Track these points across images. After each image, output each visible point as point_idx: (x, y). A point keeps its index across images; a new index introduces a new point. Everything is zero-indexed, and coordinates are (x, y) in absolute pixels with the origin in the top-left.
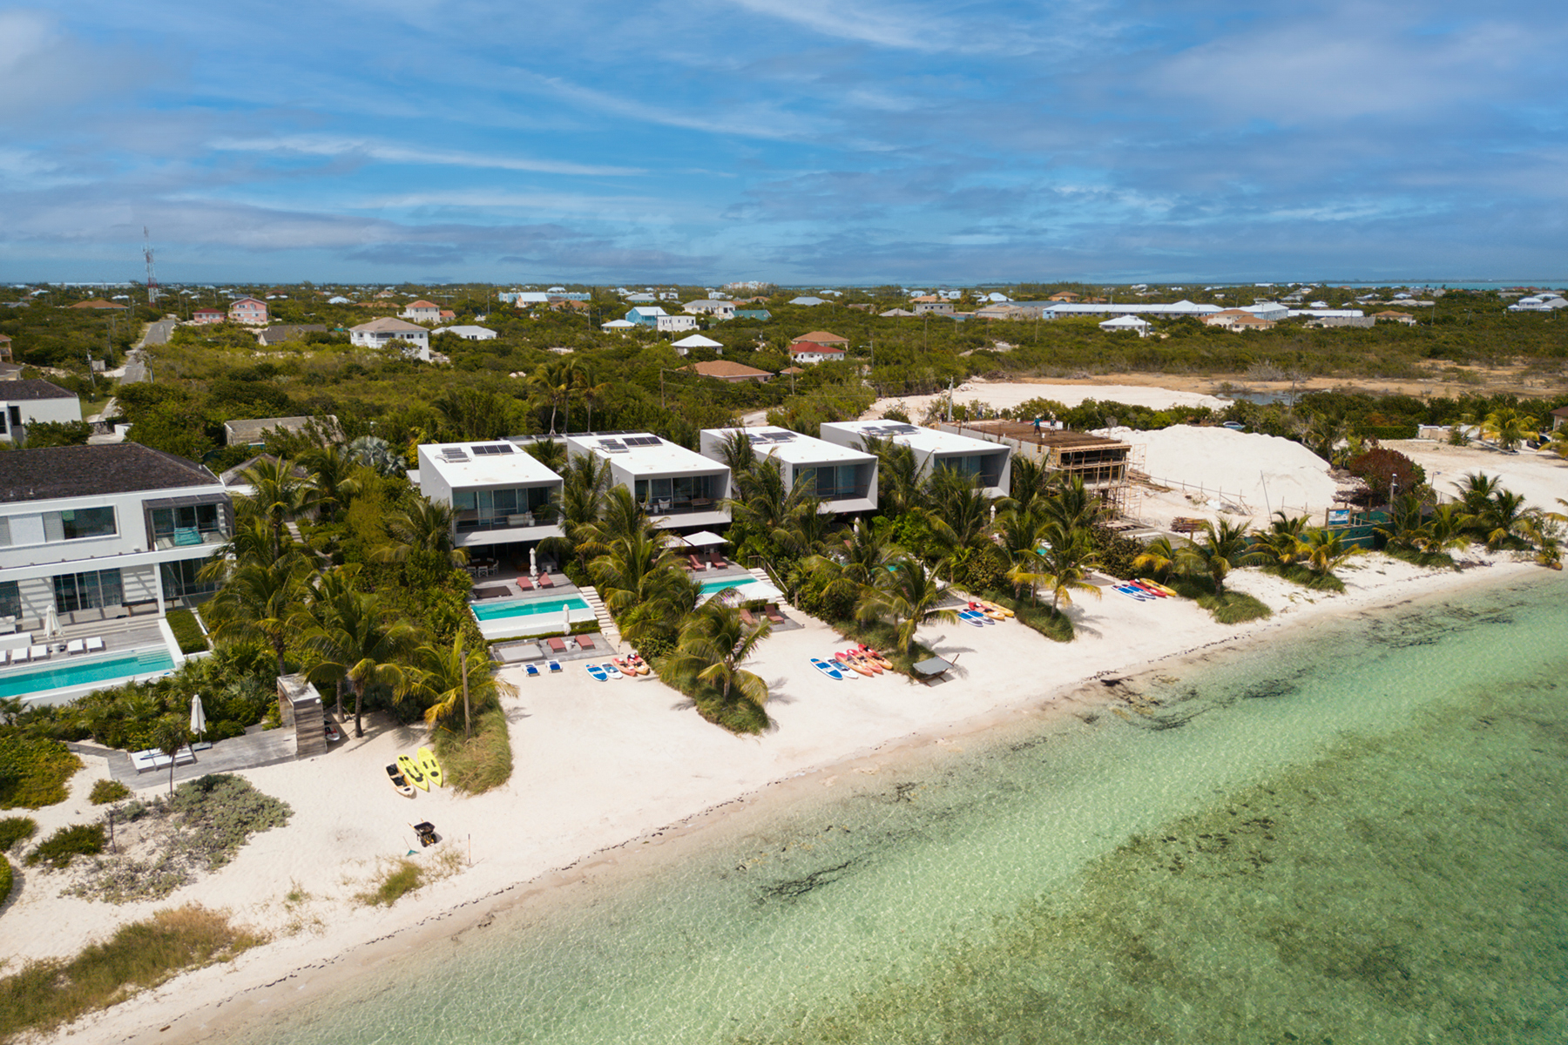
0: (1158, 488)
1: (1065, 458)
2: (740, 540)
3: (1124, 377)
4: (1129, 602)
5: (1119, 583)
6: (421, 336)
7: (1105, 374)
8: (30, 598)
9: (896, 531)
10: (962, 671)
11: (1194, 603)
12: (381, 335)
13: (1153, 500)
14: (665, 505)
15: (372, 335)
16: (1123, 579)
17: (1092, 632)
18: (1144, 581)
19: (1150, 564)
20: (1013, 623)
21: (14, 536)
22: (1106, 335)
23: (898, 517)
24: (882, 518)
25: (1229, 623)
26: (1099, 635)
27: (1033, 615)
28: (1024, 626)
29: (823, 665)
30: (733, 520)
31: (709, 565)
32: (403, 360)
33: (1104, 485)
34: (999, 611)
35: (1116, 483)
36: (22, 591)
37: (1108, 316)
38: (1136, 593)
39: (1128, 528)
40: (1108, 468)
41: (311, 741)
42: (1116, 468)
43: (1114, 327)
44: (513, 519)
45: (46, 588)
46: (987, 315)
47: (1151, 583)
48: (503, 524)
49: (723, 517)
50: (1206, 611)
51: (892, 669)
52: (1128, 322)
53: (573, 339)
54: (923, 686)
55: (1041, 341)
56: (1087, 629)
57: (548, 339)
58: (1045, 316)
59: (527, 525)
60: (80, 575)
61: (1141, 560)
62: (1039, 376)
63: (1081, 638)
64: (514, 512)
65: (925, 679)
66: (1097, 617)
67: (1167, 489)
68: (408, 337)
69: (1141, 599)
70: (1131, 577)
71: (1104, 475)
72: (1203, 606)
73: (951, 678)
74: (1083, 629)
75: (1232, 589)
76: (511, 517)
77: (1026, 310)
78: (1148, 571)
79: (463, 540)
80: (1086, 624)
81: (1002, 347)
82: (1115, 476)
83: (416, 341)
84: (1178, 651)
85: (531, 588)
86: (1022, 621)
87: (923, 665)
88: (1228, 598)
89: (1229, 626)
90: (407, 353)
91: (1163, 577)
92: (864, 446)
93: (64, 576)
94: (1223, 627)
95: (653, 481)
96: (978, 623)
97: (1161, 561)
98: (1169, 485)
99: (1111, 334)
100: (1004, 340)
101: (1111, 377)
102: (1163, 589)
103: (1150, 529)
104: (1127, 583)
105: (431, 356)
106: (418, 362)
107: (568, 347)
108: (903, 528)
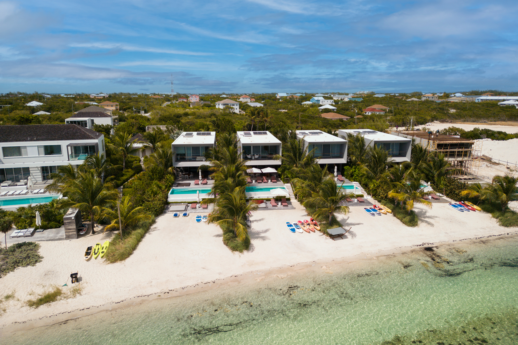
0: (495, 163)
1: (439, 146)
2: (283, 171)
3: (504, 123)
4: (454, 213)
5: (453, 202)
6: (237, 105)
7: (495, 121)
8: (34, 174)
9: (352, 173)
10: (353, 235)
11: (490, 215)
12: (224, 105)
13: (489, 168)
14: (257, 157)
15: (222, 104)
16: (456, 201)
17: (429, 223)
18: (466, 203)
19: (468, 195)
20: (390, 216)
21: (28, 153)
22: (500, 107)
23: (354, 167)
24: (348, 167)
25: (506, 226)
26: (432, 225)
27: (399, 213)
28: (395, 217)
29: (291, 226)
30: (282, 164)
31: (269, 181)
32: (230, 113)
33: (460, 159)
34: (386, 209)
35: (466, 159)
36: (31, 172)
37: (504, 100)
38: (460, 208)
39: (470, 179)
40: (462, 152)
41: (71, 233)
42: (466, 152)
43: (505, 104)
44: (198, 158)
45: (39, 171)
46: (450, 100)
47: (469, 204)
48: (194, 160)
49: (278, 162)
50: (495, 220)
51: (320, 231)
52: (511, 102)
53: (288, 107)
54: (331, 240)
55: (470, 109)
56: (426, 222)
57: (279, 107)
58: (477, 101)
59: (202, 161)
60: (51, 167)
61: (464, 193)
62: (465, 121)
63: (422, 226)
64: (199, 156)
65: (333, 237)
66: (434, 217)
67: (498, 164)
68: (233, 105)
69: (462, 211)
70: (460, 200)
71: (459, 155)
72: (494, 217)
73: (346, 237)
74: (423, 221)
75: (512, 209)
76: (197, 157)
77: (469, 99)
78: (467, 198)
79: (177, 164)
80: (426, 219)
81: (453, 111)
82: (465, 155)
83: (235, 107)
84: (472, 238)
85: (198, 184)
86: (395, 216)
87: (335, 230)
88: (508, 214)
89: (506, 228)
90: (231, 111)
91: (475, 201)
92: (346, 137)
93: (45, 167)
94: (503, 228)
95: (253, 147)
96: (373, 214)
97: (475, 193)
98: (501, 162)
99: (503, 107)
100: (454, 109)
101: (497, 123)
102: (475, 207)
103: (481, 180)
104: (458, 203)
105: (240, 112)
106: (234, 113)
107: (286, 110)
108: (355, 171)
